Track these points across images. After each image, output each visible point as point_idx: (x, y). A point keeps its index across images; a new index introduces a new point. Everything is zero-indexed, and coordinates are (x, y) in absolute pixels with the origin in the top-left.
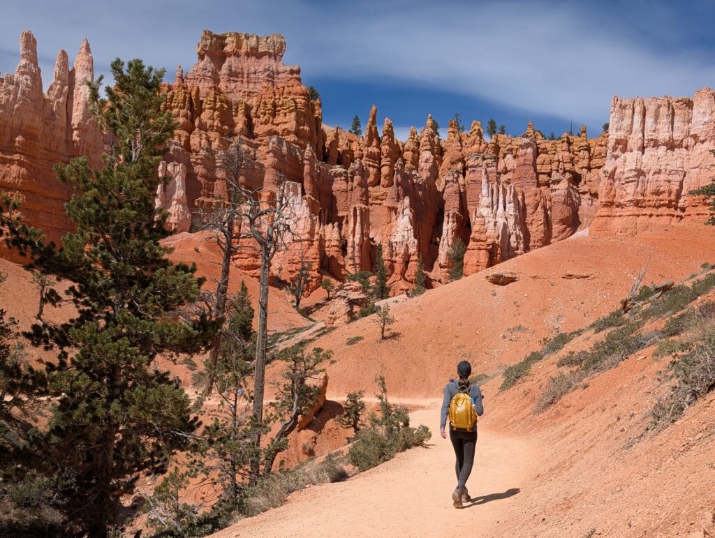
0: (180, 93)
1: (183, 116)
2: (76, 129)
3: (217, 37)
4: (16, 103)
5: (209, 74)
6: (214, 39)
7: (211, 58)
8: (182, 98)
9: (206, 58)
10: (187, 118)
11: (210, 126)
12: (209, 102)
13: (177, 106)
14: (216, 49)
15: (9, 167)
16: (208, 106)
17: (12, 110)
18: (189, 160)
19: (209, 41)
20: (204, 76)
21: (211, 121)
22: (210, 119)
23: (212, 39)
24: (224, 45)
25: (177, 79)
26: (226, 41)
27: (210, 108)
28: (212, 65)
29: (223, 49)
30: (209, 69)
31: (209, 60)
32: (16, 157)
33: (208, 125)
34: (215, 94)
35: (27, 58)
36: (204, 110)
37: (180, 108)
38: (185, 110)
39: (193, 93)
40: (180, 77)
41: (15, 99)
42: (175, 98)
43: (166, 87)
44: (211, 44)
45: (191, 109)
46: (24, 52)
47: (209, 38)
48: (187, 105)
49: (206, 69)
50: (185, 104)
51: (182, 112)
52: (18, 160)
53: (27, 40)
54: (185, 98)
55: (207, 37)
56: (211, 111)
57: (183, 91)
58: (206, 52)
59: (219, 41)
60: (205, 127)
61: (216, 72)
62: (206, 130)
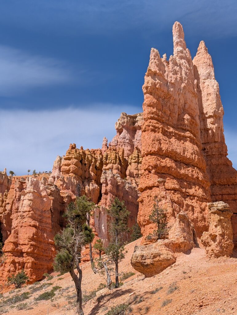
0: (112, 153)
1: (116, 169)
2: (210, 117)
3: (131, 117)
4: (182, 82)
5: (128, 141)
6: (129, 118)
7: (127, 131)
8: (114, 157)
9: (124, 131)
10: (118, 170)
11: (136, 175)
12: (134, 158)
13: (111, 162)
14: (130, 125)
15: (183, 143)
16: (133, 161)
17: (180, 89)
18: (137, 195)
19: (126, 120)
20: (124, 142)
21: (137, 171)
22: (136, 169)
23: (127, 118)
24: (134, 123)
25: (104, 146)
26: (137, 119)
27: (135, 162)
28: (129, 135)
29: (134, 125)
30: (127, 137)
31: (127, 132)
32: (188, 134)
33: (135, 173)
34: (138, 152)
35: (181, 46)
36: (130, 164)
37: (113, 163)
38: (117, 164)
39: (120, 153)
40: (105, 145)
41: (181, 78)
42: (108, 157)
43: (98, 151)
44: (127, 121)
45: (120, 164)
46: (178, 40)
47: (126, 117)
48: (118, 161)
49: (125, 138)
50: (116, 161)
51: (115, 166)
52: (189, 137)
53: (179, 30)
54: (116, 157)
55: (125, 117)
56: (136, 164)
57: (114, 152)
58: (123, 127)
59: (132, 119)
60: (132, 175)
61: (131, 140)
62: (134, 177)
